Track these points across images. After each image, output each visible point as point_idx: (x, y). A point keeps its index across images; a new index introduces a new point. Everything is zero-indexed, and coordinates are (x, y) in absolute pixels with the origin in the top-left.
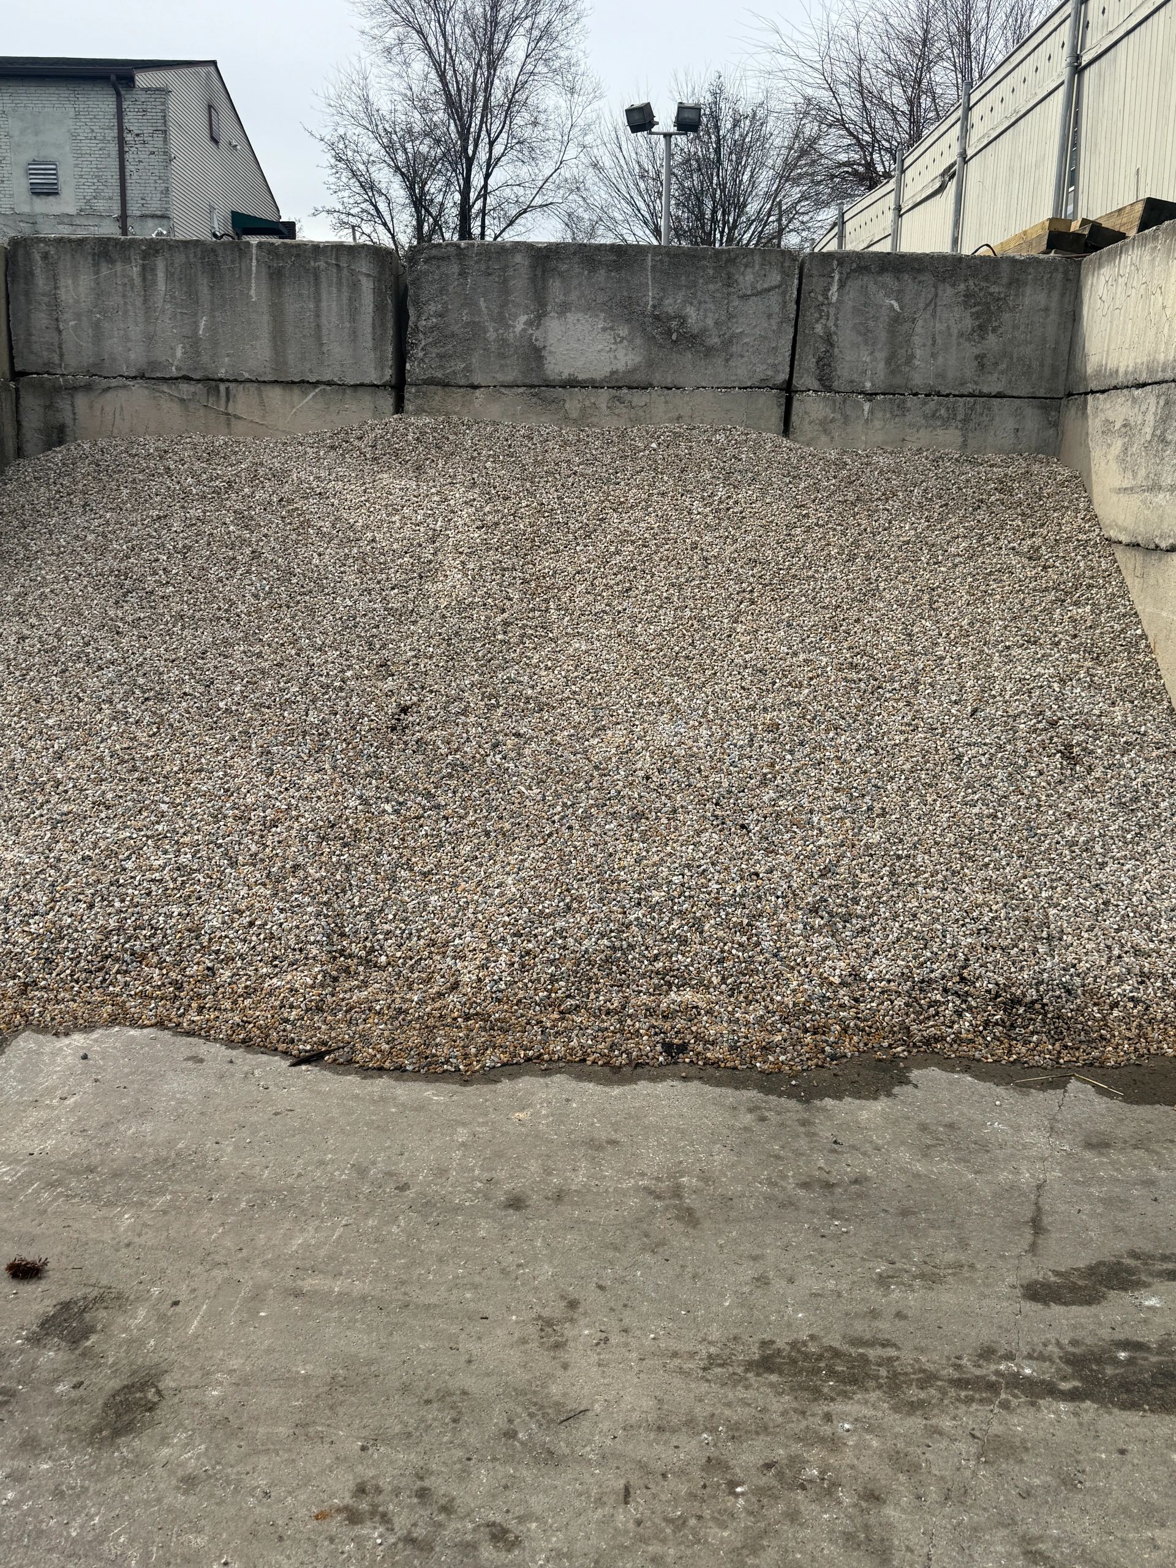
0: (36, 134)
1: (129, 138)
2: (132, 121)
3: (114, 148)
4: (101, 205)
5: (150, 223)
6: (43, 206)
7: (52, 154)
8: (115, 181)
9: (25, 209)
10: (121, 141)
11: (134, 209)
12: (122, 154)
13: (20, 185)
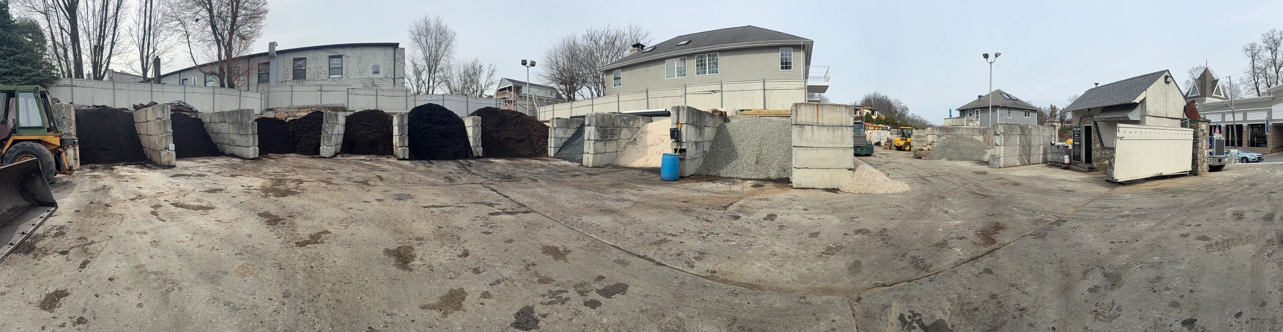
0: (375, 59)
1: (396, 59)
2: (397, 55)
3: (393, 62)
4: (389, 75)
5: (400, 79)
6: (375, 76)
7: (378, 63)
8: (393, 70)
9: (372, 77)
10: (395, 60)
11: (397, 76)
12: (395, 63)
13: (371, 71)
